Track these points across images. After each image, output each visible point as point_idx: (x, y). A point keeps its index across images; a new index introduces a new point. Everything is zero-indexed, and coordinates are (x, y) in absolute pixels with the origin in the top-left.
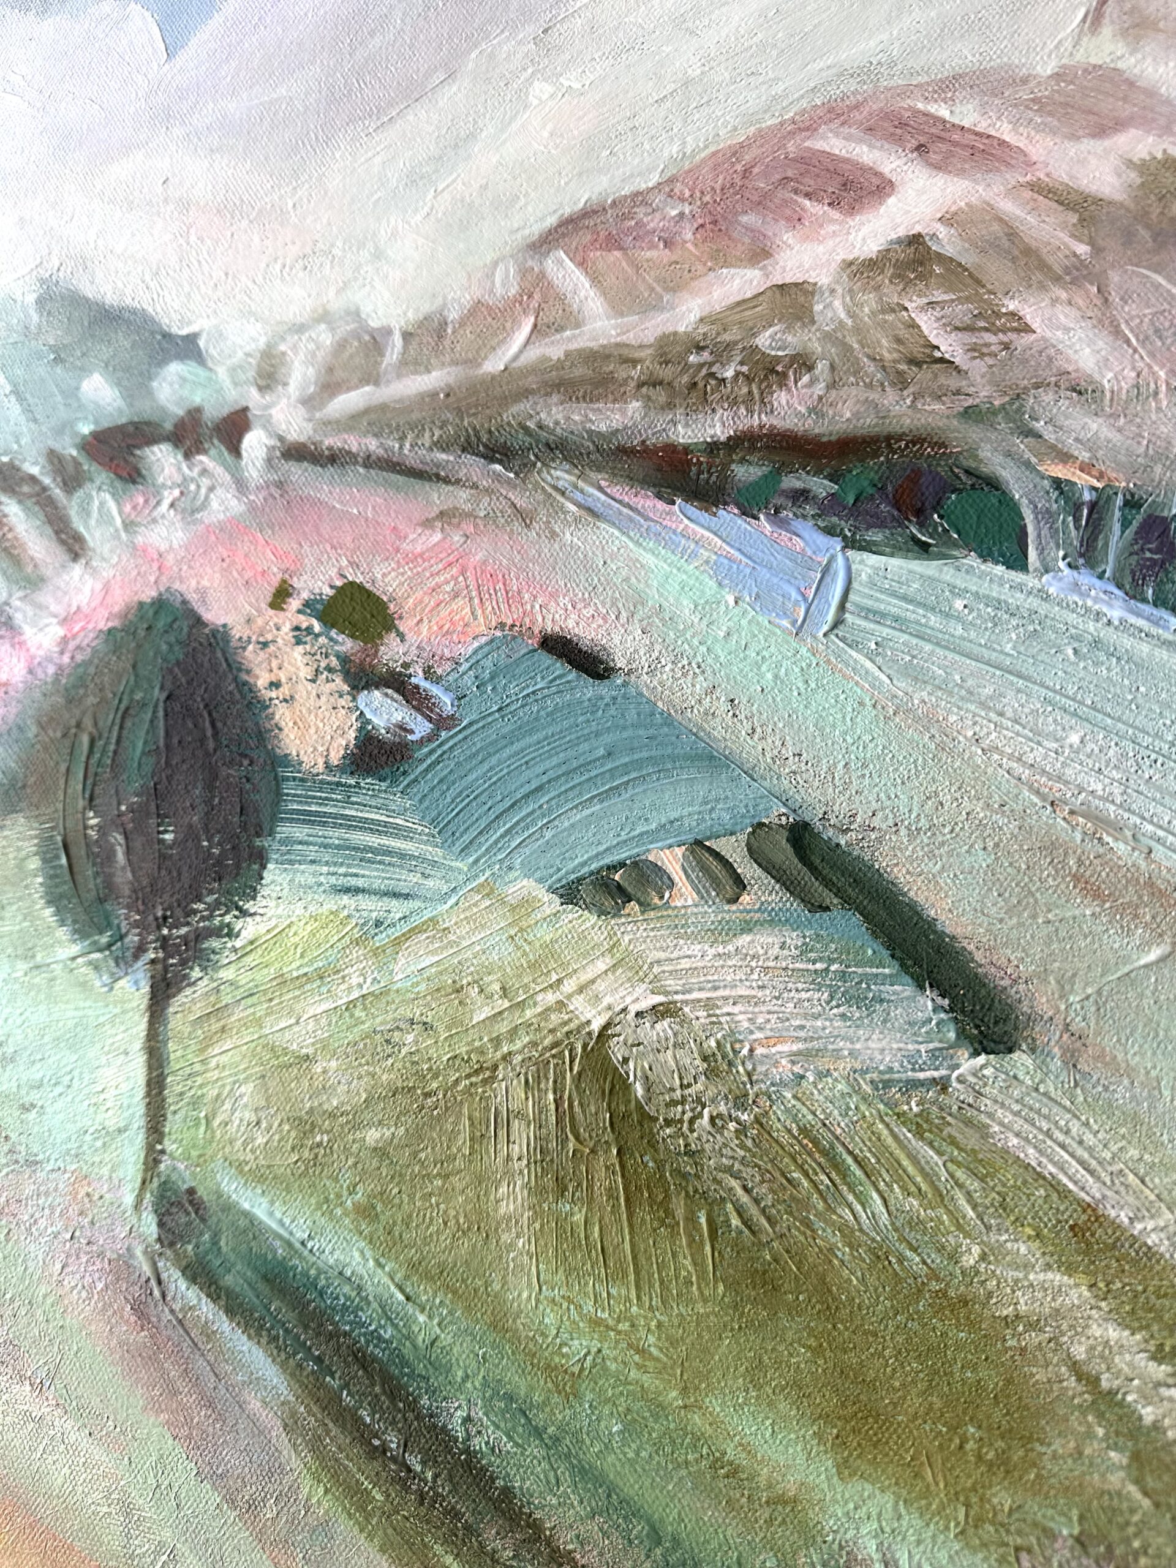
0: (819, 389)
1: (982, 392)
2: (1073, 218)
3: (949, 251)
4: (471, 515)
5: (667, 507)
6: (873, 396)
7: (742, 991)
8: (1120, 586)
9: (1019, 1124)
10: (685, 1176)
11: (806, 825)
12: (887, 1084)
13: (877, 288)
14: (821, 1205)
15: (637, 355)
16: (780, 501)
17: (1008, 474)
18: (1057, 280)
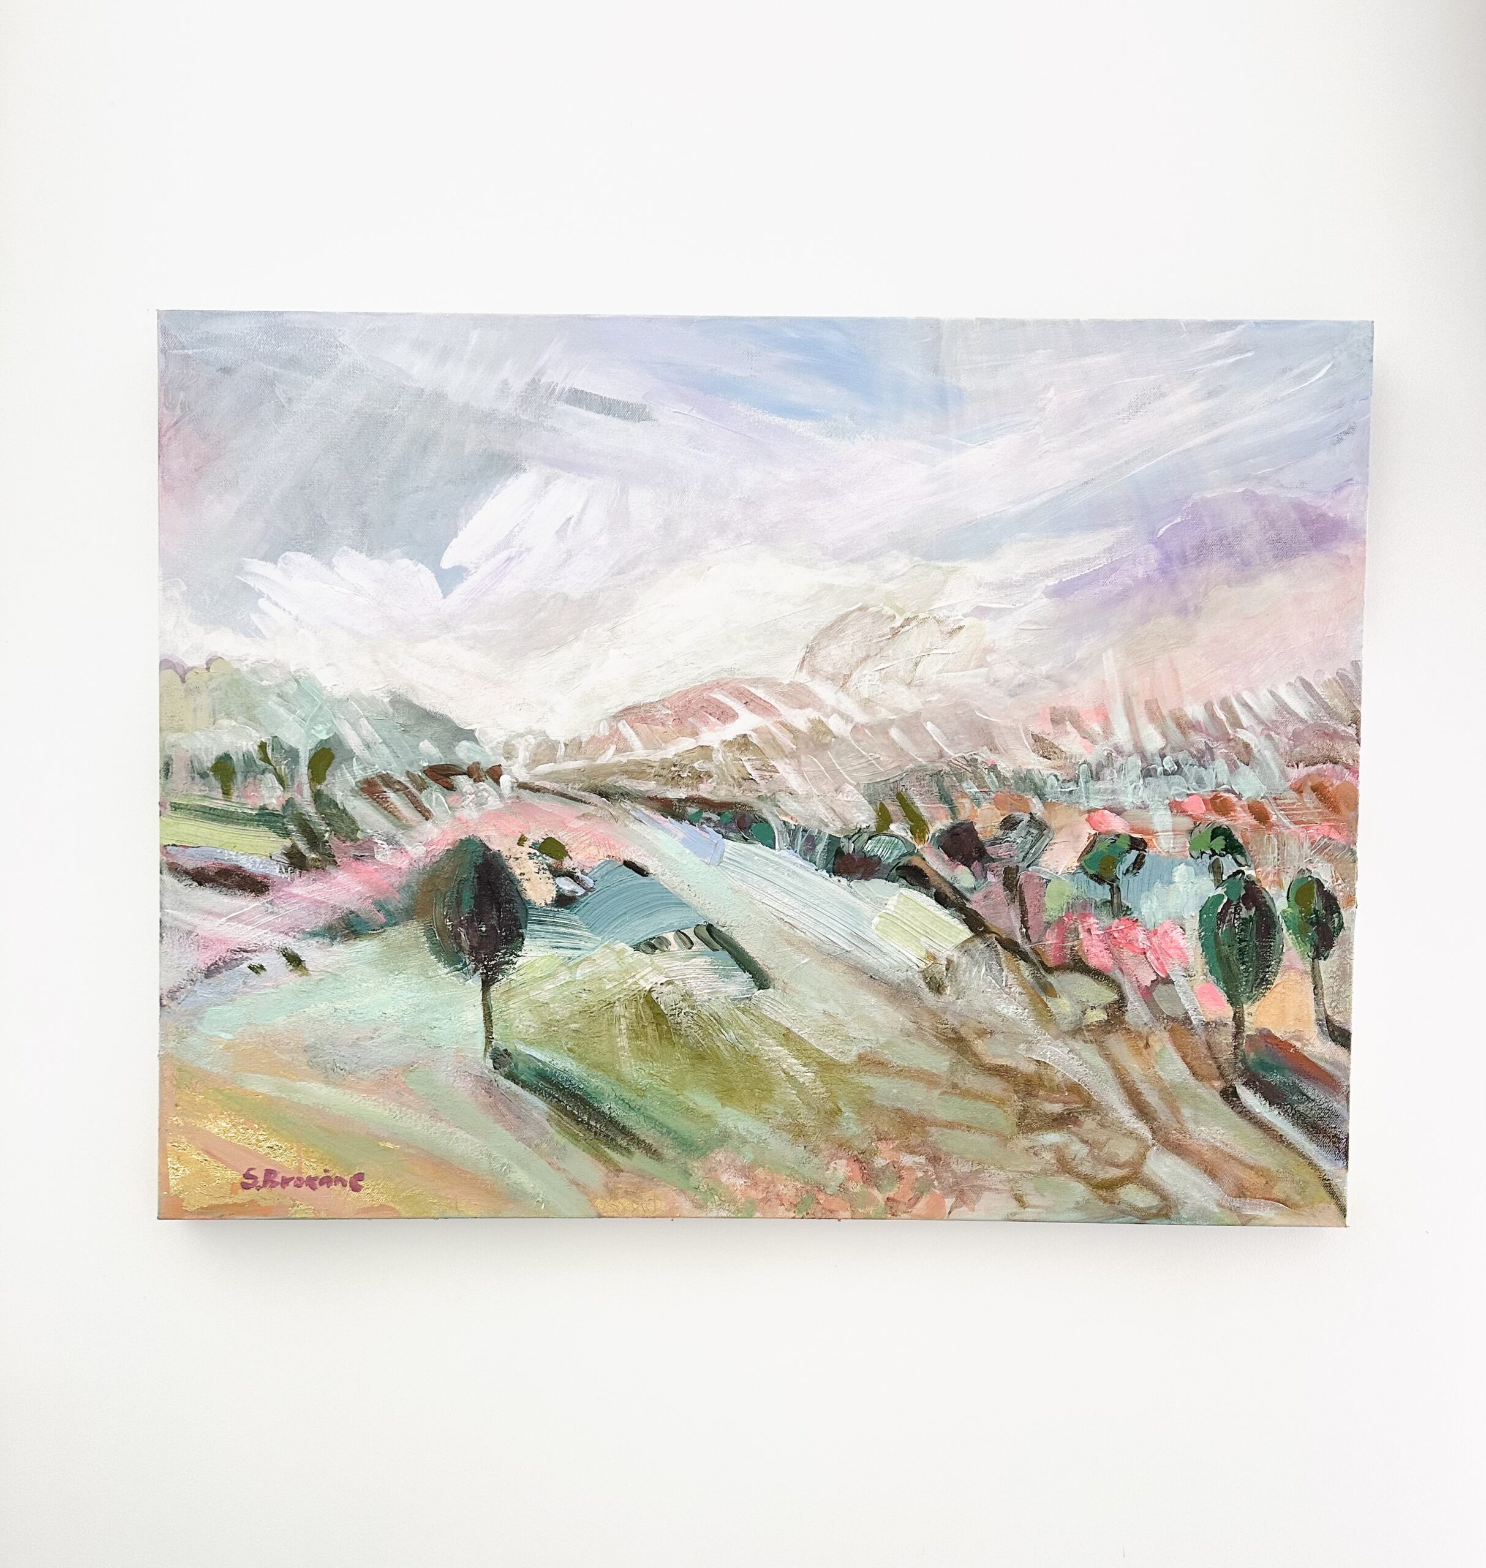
0: (714, 784)
1: (764, 792)
2: (791, 736)
3: (755, 742)
4: (595, 816)
5: (665, 820)
6: (732, 788)
7: (693, 976)
8: (800, 856)
9: (770, 1009)
10: (676, 1030)
11: (711, 926)
12: (734, 999)
13: (732, 751)
14: (715, 1035)
15: (653, 764)
16: (702, 820)
17: (770, 819)
18: (786, 756)
